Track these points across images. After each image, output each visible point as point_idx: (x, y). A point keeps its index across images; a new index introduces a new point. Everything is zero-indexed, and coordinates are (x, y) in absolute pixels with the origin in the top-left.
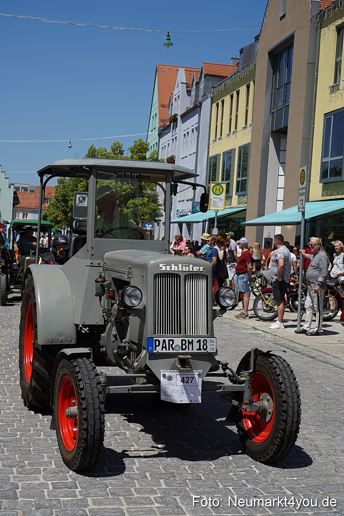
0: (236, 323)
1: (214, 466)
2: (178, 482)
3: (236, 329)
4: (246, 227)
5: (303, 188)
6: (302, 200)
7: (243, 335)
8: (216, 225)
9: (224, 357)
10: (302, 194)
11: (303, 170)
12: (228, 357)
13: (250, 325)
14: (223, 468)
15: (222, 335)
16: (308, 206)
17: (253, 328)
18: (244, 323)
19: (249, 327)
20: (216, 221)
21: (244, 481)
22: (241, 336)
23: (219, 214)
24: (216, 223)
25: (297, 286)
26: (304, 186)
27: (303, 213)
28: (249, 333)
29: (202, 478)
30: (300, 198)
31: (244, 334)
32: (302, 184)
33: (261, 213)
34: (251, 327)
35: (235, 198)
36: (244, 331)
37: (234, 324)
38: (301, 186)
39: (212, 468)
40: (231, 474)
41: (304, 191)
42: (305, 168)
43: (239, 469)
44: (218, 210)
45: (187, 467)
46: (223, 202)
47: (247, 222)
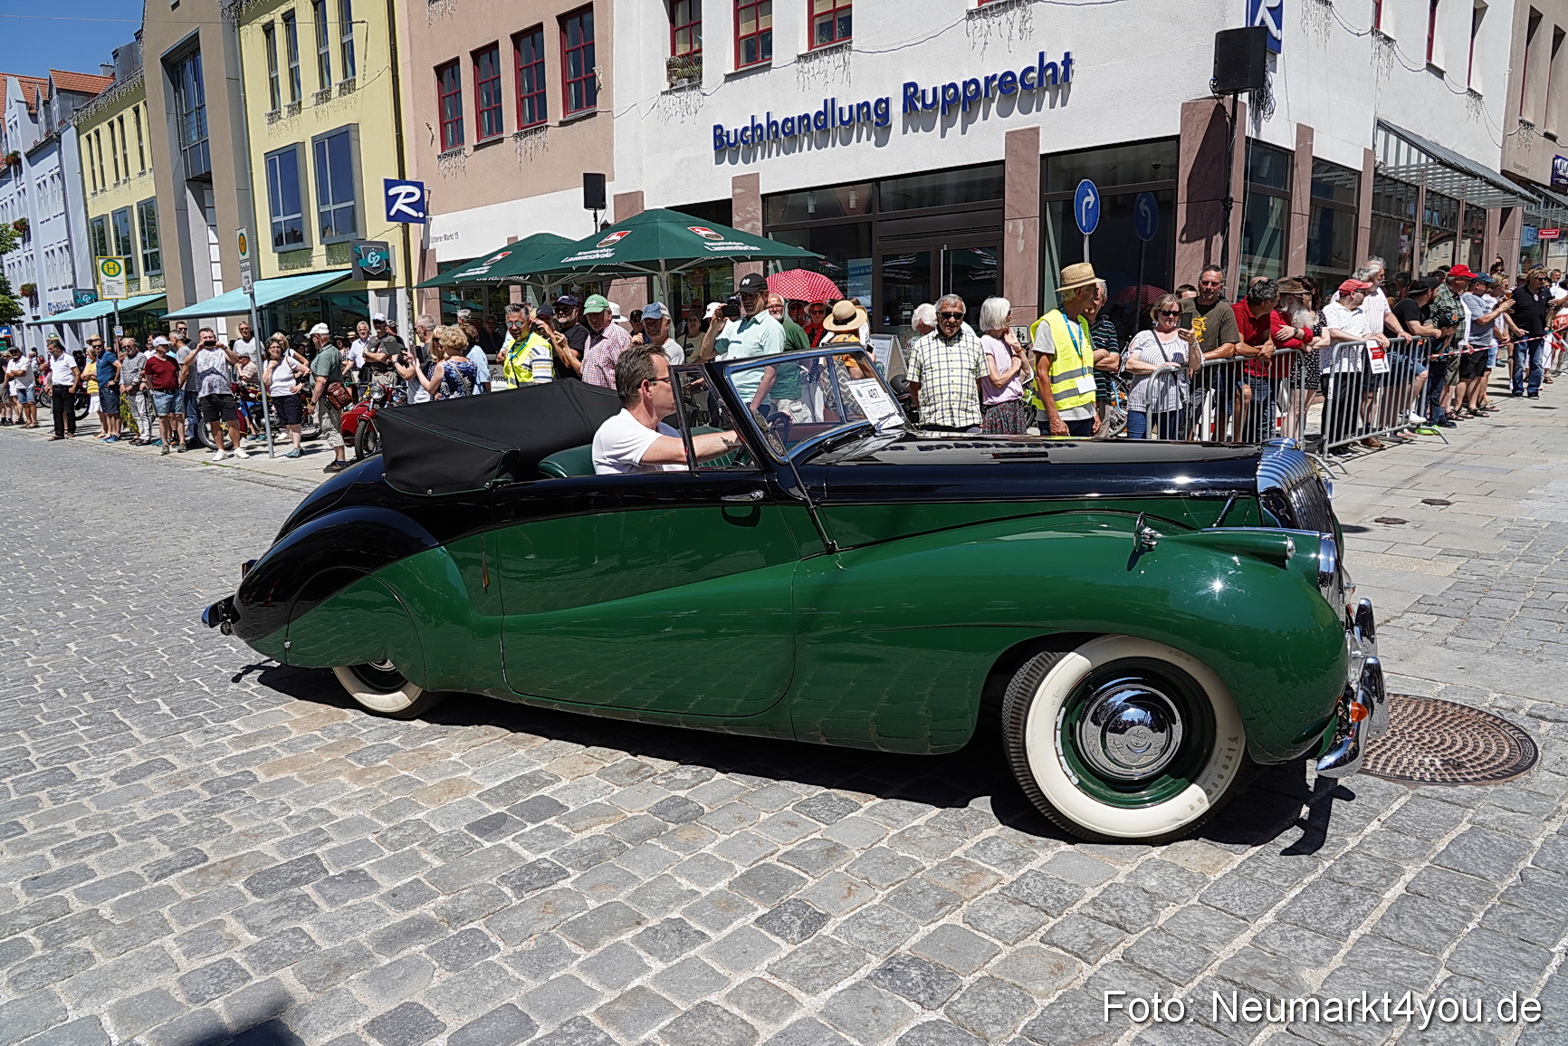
1: (167, 657)
2: (114, 690)
5: (246, 260)
6: (247, 277)
8: (118, 322)
10: (245, 269)
11: (242, 234)
14: (181, 656)
16: (257, 286)
20: (116, 315)
21: (216, 666)
23: (121, 306)
24: (117, 319)
25: (260, 397)
26: (247, 256)
27: (252, 296)
29: (152, 676)
30: (244, 274)
31: (189, 473)
32: (244, 254)
33: (191, 300)
35: (145, 280)
36: (190, 469)
38: (242, 257)
39: (164, 660)
40: (195, 661)
41: (248, 264)
42: (244, 231)
43: (206, 653)
44: (117, 300)
45: (124, 668)
46: (124, 286)
47: (170, 315)
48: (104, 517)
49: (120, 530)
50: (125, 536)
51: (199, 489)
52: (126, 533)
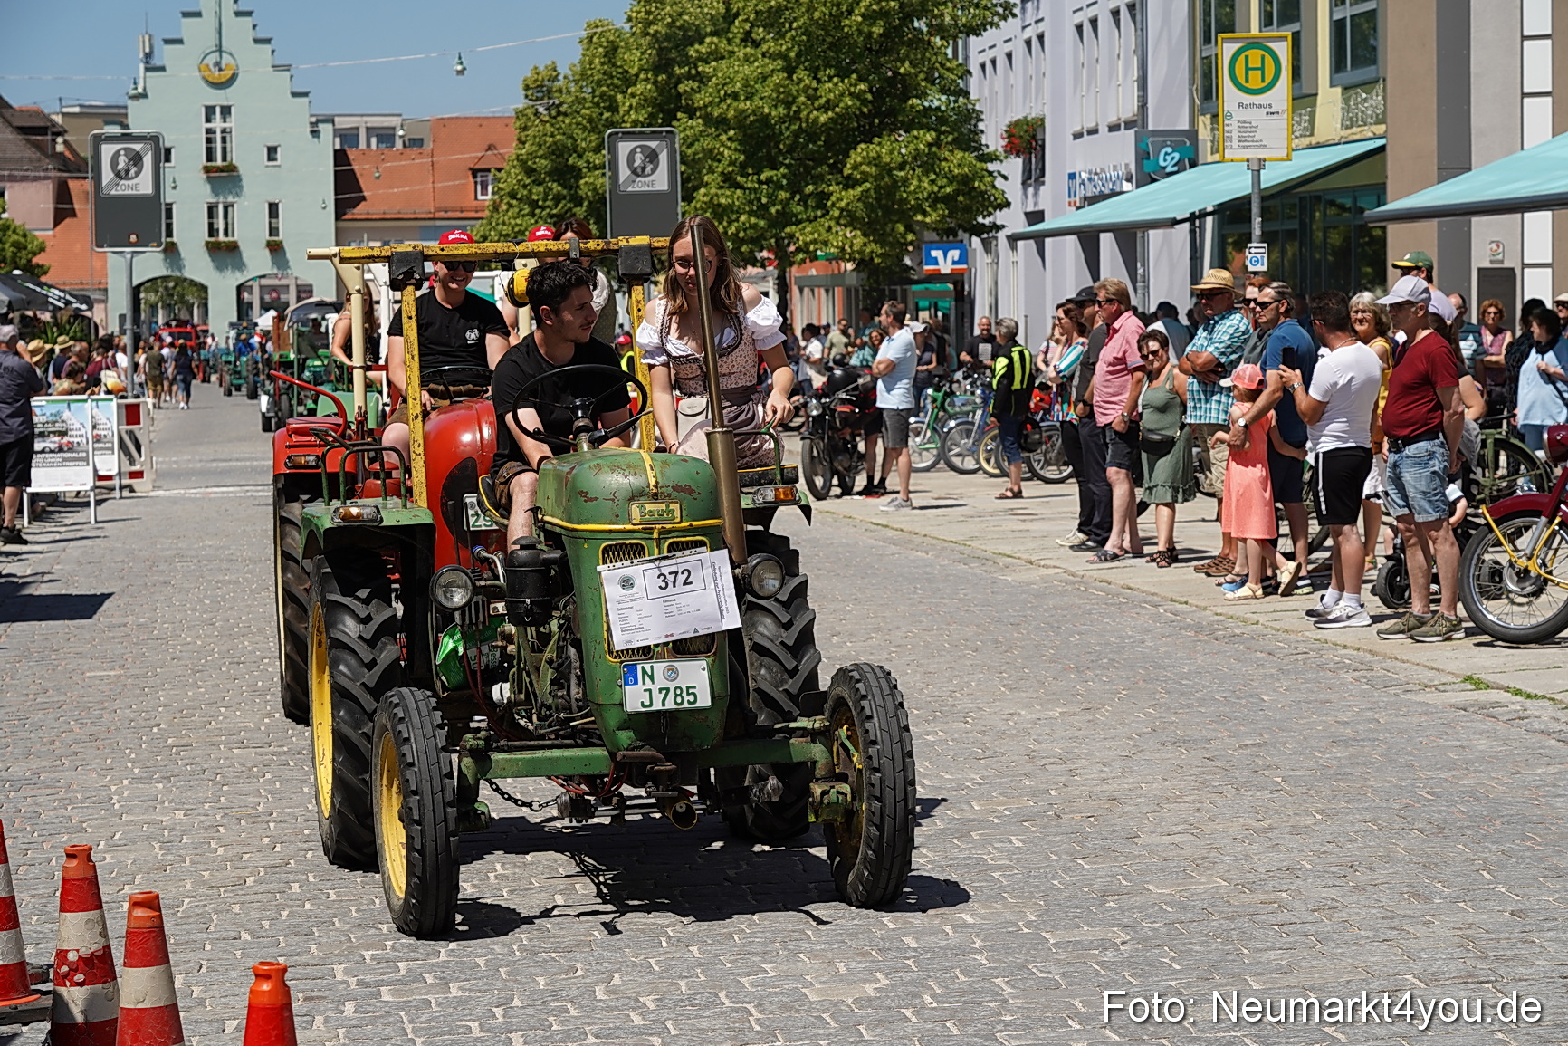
0: (1389, 663)
3: (1392, 690)
4: (1392, 229)
7: (1426, 714)
8: (1257, 231)
9: (1350, 817)
12: (1368, 817)
13: (1452, 667)
15: (1330, 719)
17: (1468, 679)
18: (1423, 661)
19: (1450, 679)
20: (1255, 209)
22: (1415, 720)
23: (1271, 177)
24: (1257, 222)
28: (1451, 706)
31: (1427, 710)
33: (1455, 161)
34: (1457, 676)
35: (1329, 99)
36: (1429, 697)
37: (1376, 666)
44: (1261, 162)
46: (1282, 123)
47: (1391, 206)
48: (1192, 829)
49: (1234, 875)
50: (1248, 897)
51: (1453, 766)
52: (1249, 887)
